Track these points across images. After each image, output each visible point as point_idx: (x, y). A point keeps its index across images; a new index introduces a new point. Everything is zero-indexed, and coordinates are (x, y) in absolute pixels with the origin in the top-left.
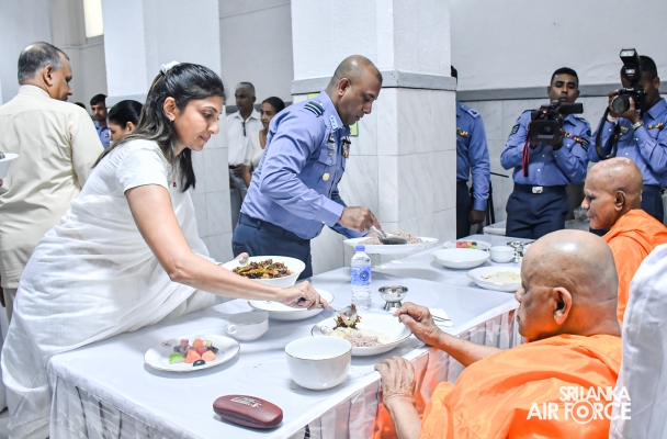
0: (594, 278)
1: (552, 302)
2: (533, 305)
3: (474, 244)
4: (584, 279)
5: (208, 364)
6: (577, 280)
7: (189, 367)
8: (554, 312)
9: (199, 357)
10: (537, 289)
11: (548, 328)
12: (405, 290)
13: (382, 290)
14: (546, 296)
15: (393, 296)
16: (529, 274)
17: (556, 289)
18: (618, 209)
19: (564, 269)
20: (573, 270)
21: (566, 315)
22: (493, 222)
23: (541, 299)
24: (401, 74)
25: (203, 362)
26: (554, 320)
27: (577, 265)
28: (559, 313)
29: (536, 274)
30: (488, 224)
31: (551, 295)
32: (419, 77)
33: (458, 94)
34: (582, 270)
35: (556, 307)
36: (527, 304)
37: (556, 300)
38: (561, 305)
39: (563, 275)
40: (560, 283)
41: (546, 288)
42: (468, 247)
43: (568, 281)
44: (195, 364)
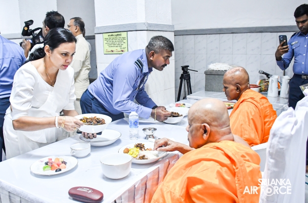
0: (219, 119)
1: (202, 131)
2: (193, 133)
3: (184, 104)
4: (215, 120)
5: (63, 171)
6: (212, 120)
7: (54, 172)
8: (203, 135)
9: (58, 167)
10: (195, 125)
11: (201, 142)
12: (155, 129)
13: (144, 130)
14: (199, 128)
15: (149, 133)
16: (192, 119)
17: (203, 124)
18: (238, 92)
19: (206, 116)
20: (210, 115)
21: (208, 135)
22: (191, 93)
23: (197, 129)
24: (149, 24)
25: (60, 170)
26: (203, 139)
27: (211, 113)
28: (205, 135)
29: (194, 118)
30: (189, 94)
31: (201, 127)
32: (157, 25)
33: (175, 32)
34: (214, 115)
35: (203, 132)
36: (191, 132)
37: (203, 129)
38: (205, 131)
39: (205, 118)
40: (204, 122)
41: (199, 124)
42: (181, 106)
43: (208, 121)
44: (56, 171)
